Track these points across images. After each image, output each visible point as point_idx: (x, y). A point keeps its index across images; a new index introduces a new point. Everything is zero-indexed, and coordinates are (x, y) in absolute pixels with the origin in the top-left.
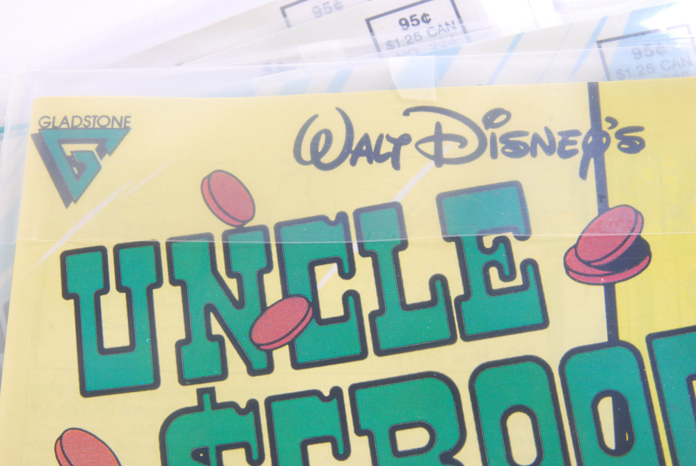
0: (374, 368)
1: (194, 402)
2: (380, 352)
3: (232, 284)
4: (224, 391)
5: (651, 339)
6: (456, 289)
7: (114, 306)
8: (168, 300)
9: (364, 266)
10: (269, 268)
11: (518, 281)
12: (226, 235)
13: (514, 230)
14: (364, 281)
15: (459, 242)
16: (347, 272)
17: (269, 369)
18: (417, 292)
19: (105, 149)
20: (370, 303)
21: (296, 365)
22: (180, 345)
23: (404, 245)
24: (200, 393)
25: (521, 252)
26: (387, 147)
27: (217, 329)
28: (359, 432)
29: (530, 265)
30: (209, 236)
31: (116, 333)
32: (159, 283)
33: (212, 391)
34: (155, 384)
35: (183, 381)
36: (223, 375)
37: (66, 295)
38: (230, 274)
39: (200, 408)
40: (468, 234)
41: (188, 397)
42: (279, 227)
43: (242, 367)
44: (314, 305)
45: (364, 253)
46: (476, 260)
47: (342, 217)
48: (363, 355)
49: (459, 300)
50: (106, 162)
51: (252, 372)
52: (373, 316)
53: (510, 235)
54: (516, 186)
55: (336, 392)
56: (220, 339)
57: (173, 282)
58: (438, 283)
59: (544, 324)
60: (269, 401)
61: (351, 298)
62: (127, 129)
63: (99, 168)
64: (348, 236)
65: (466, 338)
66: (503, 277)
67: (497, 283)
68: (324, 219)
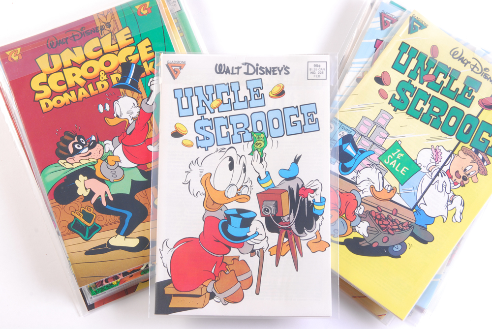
0: (438, 95)
1: (408, 81)
2: (441, 93)
3: (426, 66)
4: (413, 82)
5: (483, 121)
6: (459, 92)
7: (405, 56)
8: (414, 62)
9: (448, 78)
10: (433, 68)
11: (470, 98)
12: (430, 57)
13: (475, 90)
14: (446, 81)
15: (465, 85)
16: (445, 77)
17: (422, 84)
18: (453, 88)
19: (421, 28)
20: (445, 85)
21: (427, 86)
22: (411, 70)
23: (457, 80)
24: (410, 80)
25: (474, 94)
26: (466, 62)
27: (419, 72)
28: (429, 103)
29: (473, 97)
30: (427, 56)
31: (403, 61)
32: (414, 58)
33: (411, 81)
34: (404, 74)
35: (408, 76)
36: (415, 80)
37: (399, 49)
38: (426, 64)
39: (408, 82)
40: (468, 85)
41: (407, 79)
42: (439, 62)
43: (419, 81)
44: (436, 79)
45: (449, 76)
46: (466, 90)
47: (450, 68)
48: (438, 92)
49: (459, 94)
50: (419, 31)
51: (419, 82)
52: (444, 87)
53: (474, 90)
54: (481, 83)
55: (430, 95)
56: (418, 74)
57: (417, 59)
58: (457, 89)
59: (469, 107)
60: (419, 89)
61: (442, 82)
62: (426, 27)
63: (418, 31)
64: (449, 72)
65: (455, 101)
66: (468, 96)
67: (466, 96)
68: (447, 66)
